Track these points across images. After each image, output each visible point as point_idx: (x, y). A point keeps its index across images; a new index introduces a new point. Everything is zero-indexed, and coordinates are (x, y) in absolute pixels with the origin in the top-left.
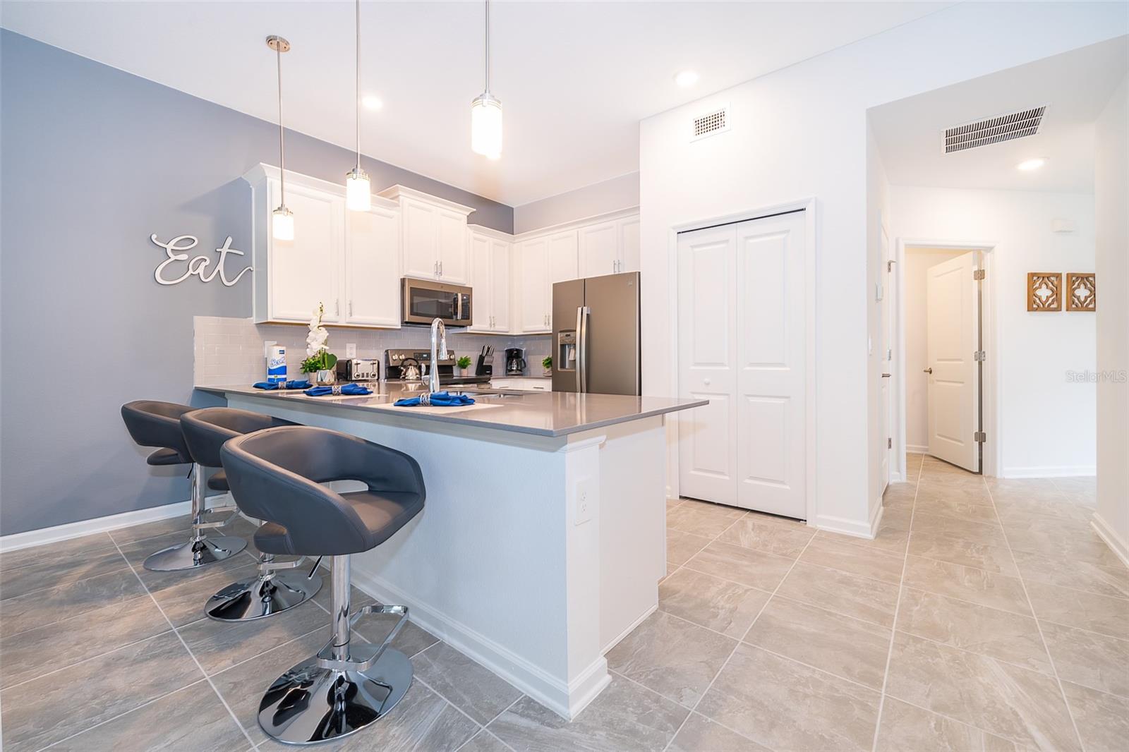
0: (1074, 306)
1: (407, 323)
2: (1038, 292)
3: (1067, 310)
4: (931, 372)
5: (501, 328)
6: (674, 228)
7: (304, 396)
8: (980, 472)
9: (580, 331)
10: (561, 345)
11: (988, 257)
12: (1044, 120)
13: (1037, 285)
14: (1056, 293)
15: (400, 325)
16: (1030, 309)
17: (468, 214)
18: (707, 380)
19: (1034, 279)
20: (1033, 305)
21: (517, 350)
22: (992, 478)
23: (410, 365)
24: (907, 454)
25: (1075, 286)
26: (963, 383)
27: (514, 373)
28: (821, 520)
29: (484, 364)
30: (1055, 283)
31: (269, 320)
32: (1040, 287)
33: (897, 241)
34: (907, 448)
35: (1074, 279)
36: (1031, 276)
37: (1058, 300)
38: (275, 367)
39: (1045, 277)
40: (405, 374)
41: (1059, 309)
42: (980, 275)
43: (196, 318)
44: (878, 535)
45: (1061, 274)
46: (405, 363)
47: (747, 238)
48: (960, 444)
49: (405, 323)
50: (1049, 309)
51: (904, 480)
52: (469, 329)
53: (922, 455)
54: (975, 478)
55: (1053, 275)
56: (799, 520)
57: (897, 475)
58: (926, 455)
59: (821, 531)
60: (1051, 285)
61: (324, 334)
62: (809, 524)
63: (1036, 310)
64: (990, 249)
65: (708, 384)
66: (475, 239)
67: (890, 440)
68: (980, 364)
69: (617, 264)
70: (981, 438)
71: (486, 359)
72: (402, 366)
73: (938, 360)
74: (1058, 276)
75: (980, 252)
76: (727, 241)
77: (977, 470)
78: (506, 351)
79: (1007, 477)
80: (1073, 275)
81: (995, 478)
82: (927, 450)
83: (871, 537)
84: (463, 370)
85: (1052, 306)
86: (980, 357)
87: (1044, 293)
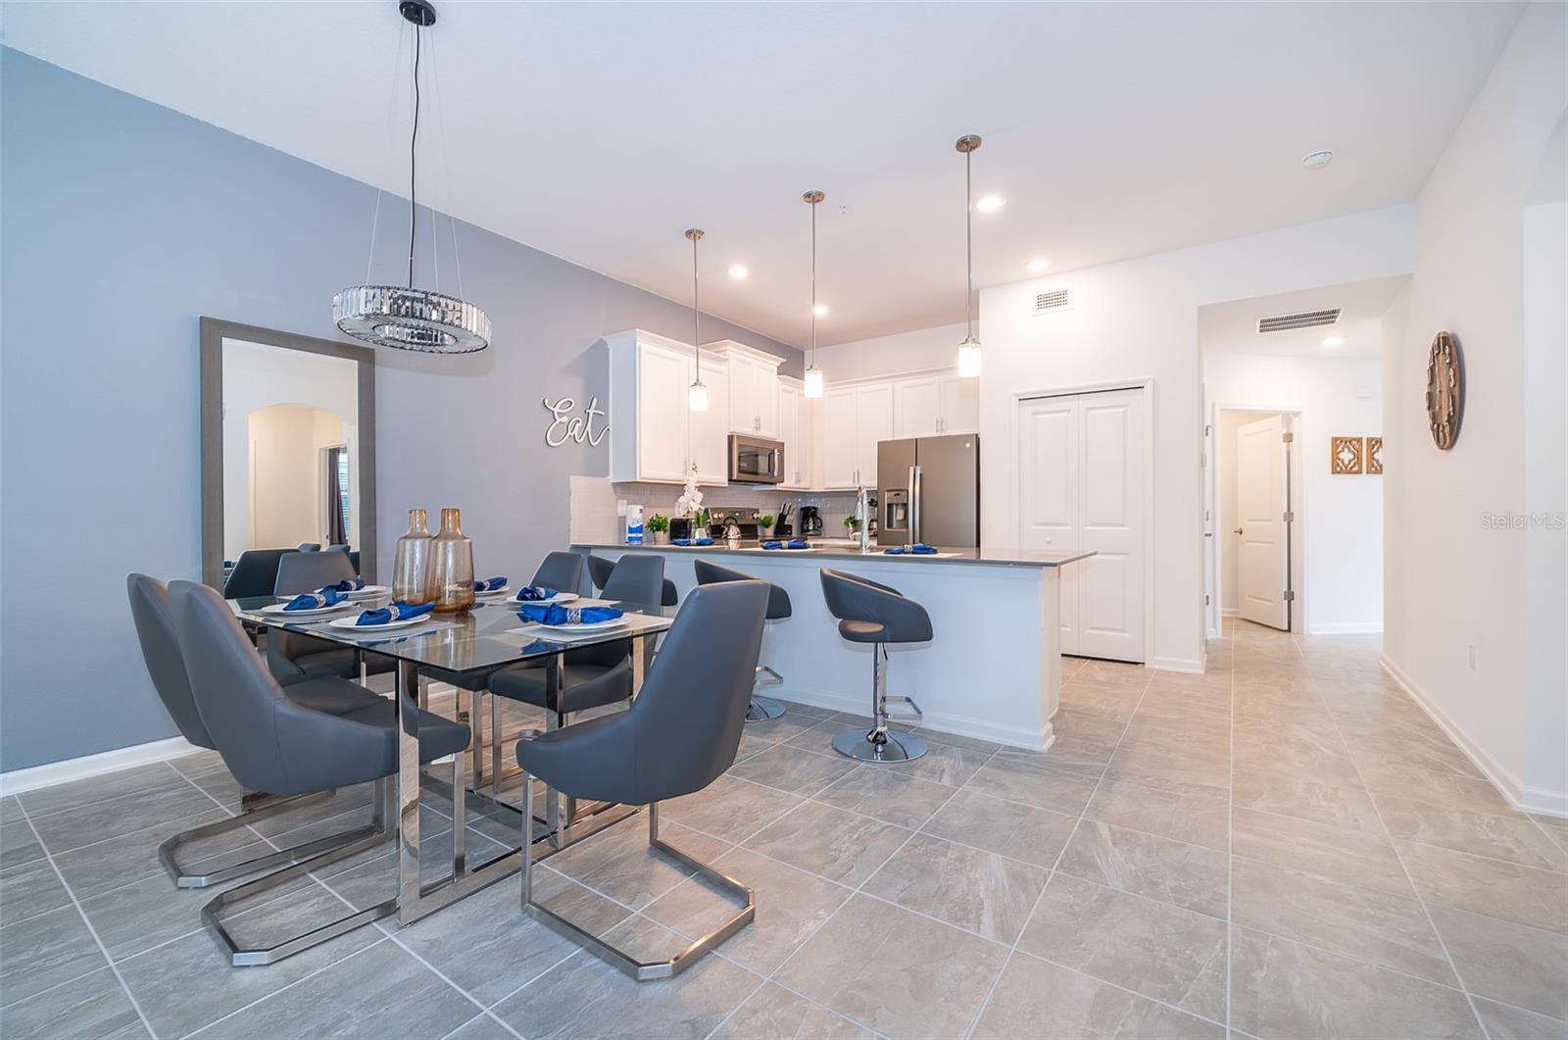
0: (1373, 469)
1: (735, 481)
2: (1341, 456)
3: (1368, 473)
4: (1241, 533)
5: (804, 485)
6: (1018, 395)
7: (761, 549)
8: (1289, 630)
9: (913, 488)
10: (888, 505)
11: (1296, 421)
12: (1340, 316)
13: (1340, 449)
14: (1358, 456)
15: (727, 482)
16: (1334, 472)
17: (778, 364)
18: (1048, 539)
19: (1338, 443)
20: (1337, 468)
21: (814, 508)
22: (1300, 634)
23: (731, 524)
24: (1223, 618)
25: (1375, 449)
26: (1272, 543)
27: (812, 533)
28: (1157, 662)
29: (786, 523)
30: (1357, 447)
31: (638, 480)
32: (1343, 451)
33: (1213, 406)
34: (1223, 612)
35: (1373, 443)
36: (1334, 440)
37: (1359, 463)
38: (635, 526)
39: (1347, 442)
40: (727, 533)
41: (1359, 472)
42: (1289, 438)
43: (572, 478)
44: (1206, 672)
45: (1361, 438)
46: (728, 522)
47: (1088, 409)
48: (1271, 604)
49: (730, 480)
50: (1351, 472)
51: (1220, 636)
52: (779, 487)
53: (1232, 618)
54: (1286, 635)
55: (1354, 439)
56: (1137, 663)
57: (1215, 633)
58: (1237, 618)
59: (1158, 671)
60: (1352, 449)
61: (700, 496)
62: (1146, 666)
63: (1339, 473)
64: (1297, 414)
65: (1049, 543)
66: (785, 391)
67: (1208, 597)
68: (1289, 524)
69: (940, 423)
70: (1290, 596)
71: (788, 518)
72: (724, 524)
73: (1250, 520)
74: (1359, 440)
75: (1288, 417)
76: (1069, 411)
77: (1286, 628)
78: (802, 509)
79: (1314, 633)
80: (1373, 439)
81: (1302, 634)
82: (1237, 613)
83: (1202, 672)
84: (766, 530)
85: (1354, 469)
86: (1289, 517)
87: (1346, 456)
